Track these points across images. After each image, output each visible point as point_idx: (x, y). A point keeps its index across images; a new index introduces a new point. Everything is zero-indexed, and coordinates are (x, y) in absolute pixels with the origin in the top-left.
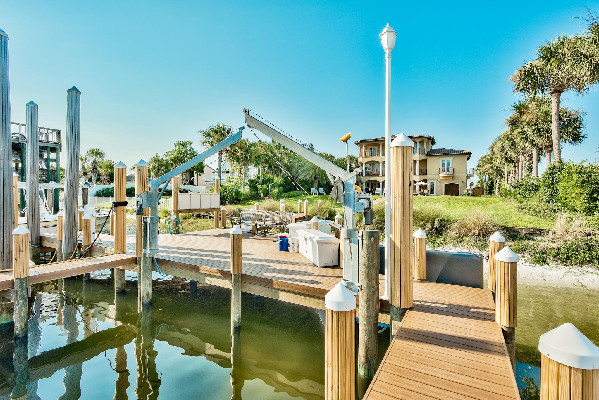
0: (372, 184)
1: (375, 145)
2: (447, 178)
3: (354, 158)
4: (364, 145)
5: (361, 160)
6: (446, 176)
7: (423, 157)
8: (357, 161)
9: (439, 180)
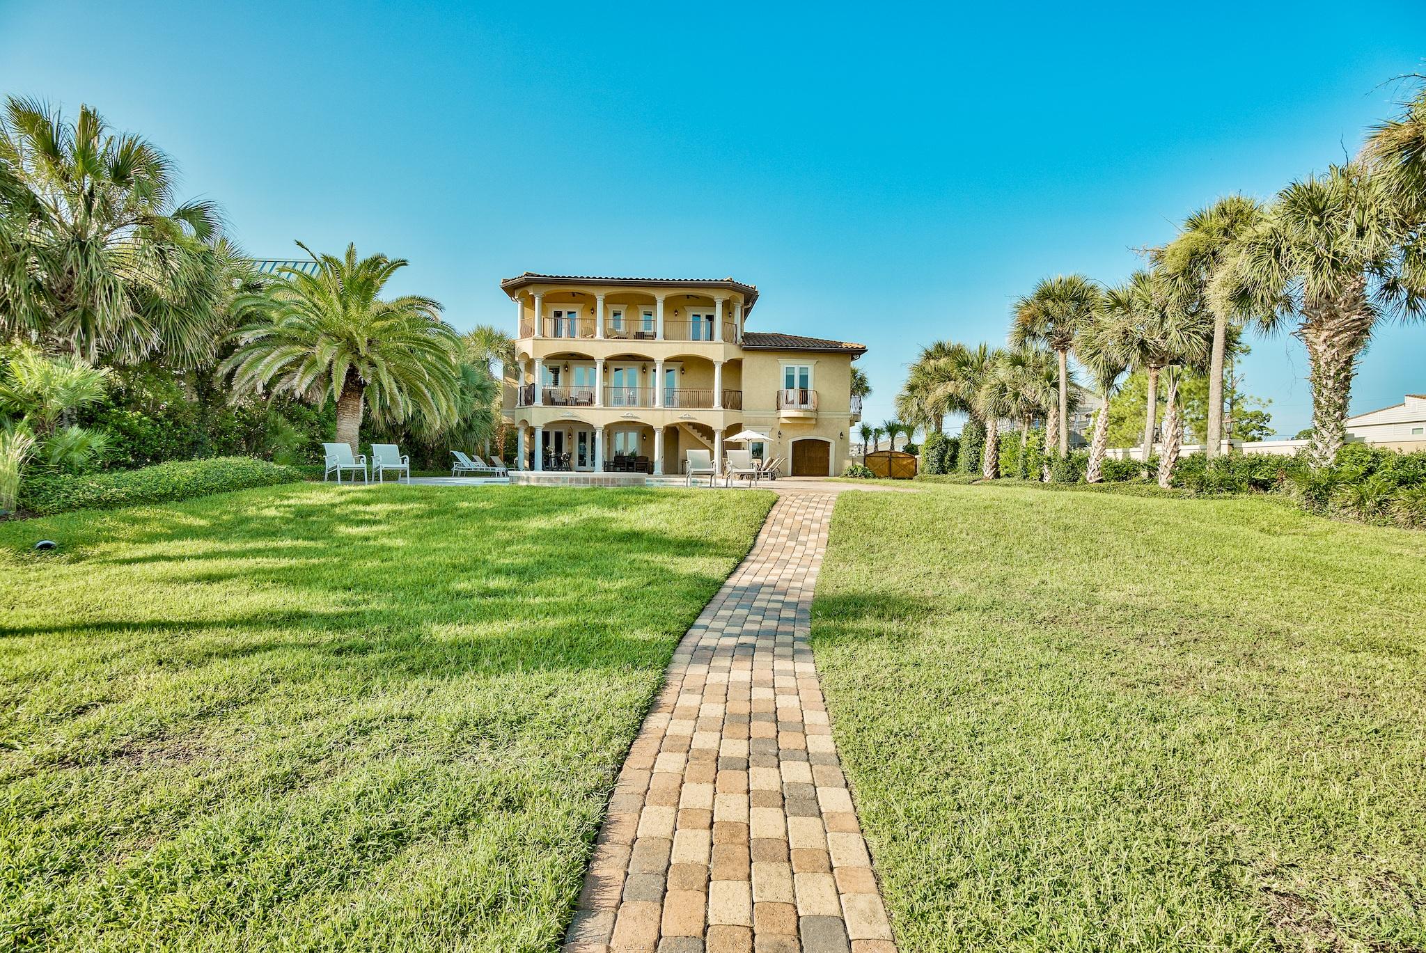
0: (559, 436)
1: (575, 298)
2: (796, 422)
3: (501, 339)
4: (537, 293)
5: (525, 346)
6: (801, 415)
7: (735, 353)
8: (511, 351)
9: (778, 428)
